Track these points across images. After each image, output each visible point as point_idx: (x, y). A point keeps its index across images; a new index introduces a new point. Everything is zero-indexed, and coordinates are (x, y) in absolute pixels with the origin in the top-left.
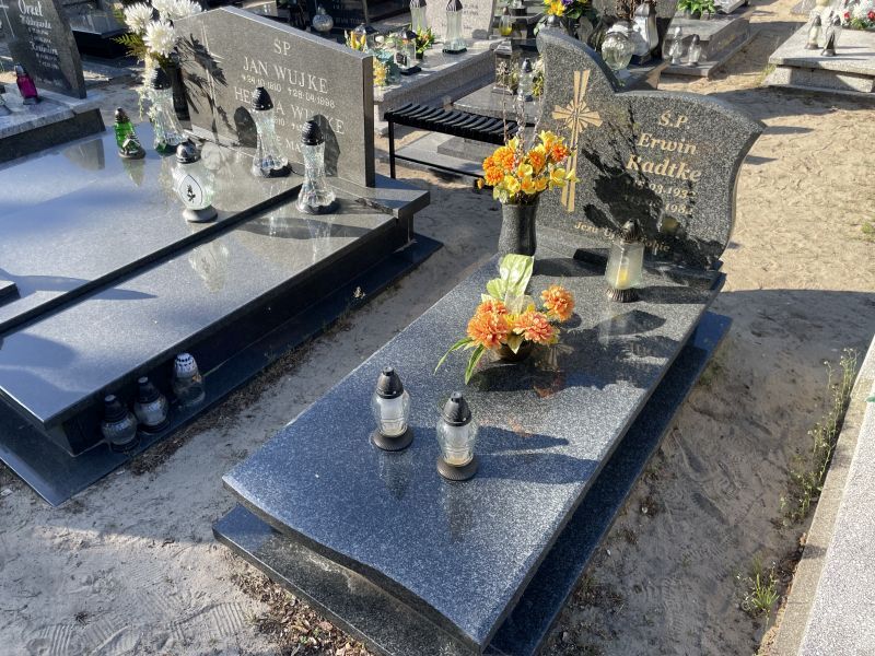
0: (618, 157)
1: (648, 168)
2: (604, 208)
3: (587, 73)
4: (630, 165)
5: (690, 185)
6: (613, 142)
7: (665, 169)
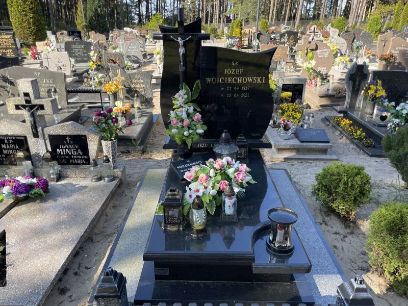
0: (129, 85)
1: (136, 86)
2: (129, 96)
3: (119, 70)
4: (132, 86)
5: (144, 88)
6: (128, 82)
7: (139, 86)
